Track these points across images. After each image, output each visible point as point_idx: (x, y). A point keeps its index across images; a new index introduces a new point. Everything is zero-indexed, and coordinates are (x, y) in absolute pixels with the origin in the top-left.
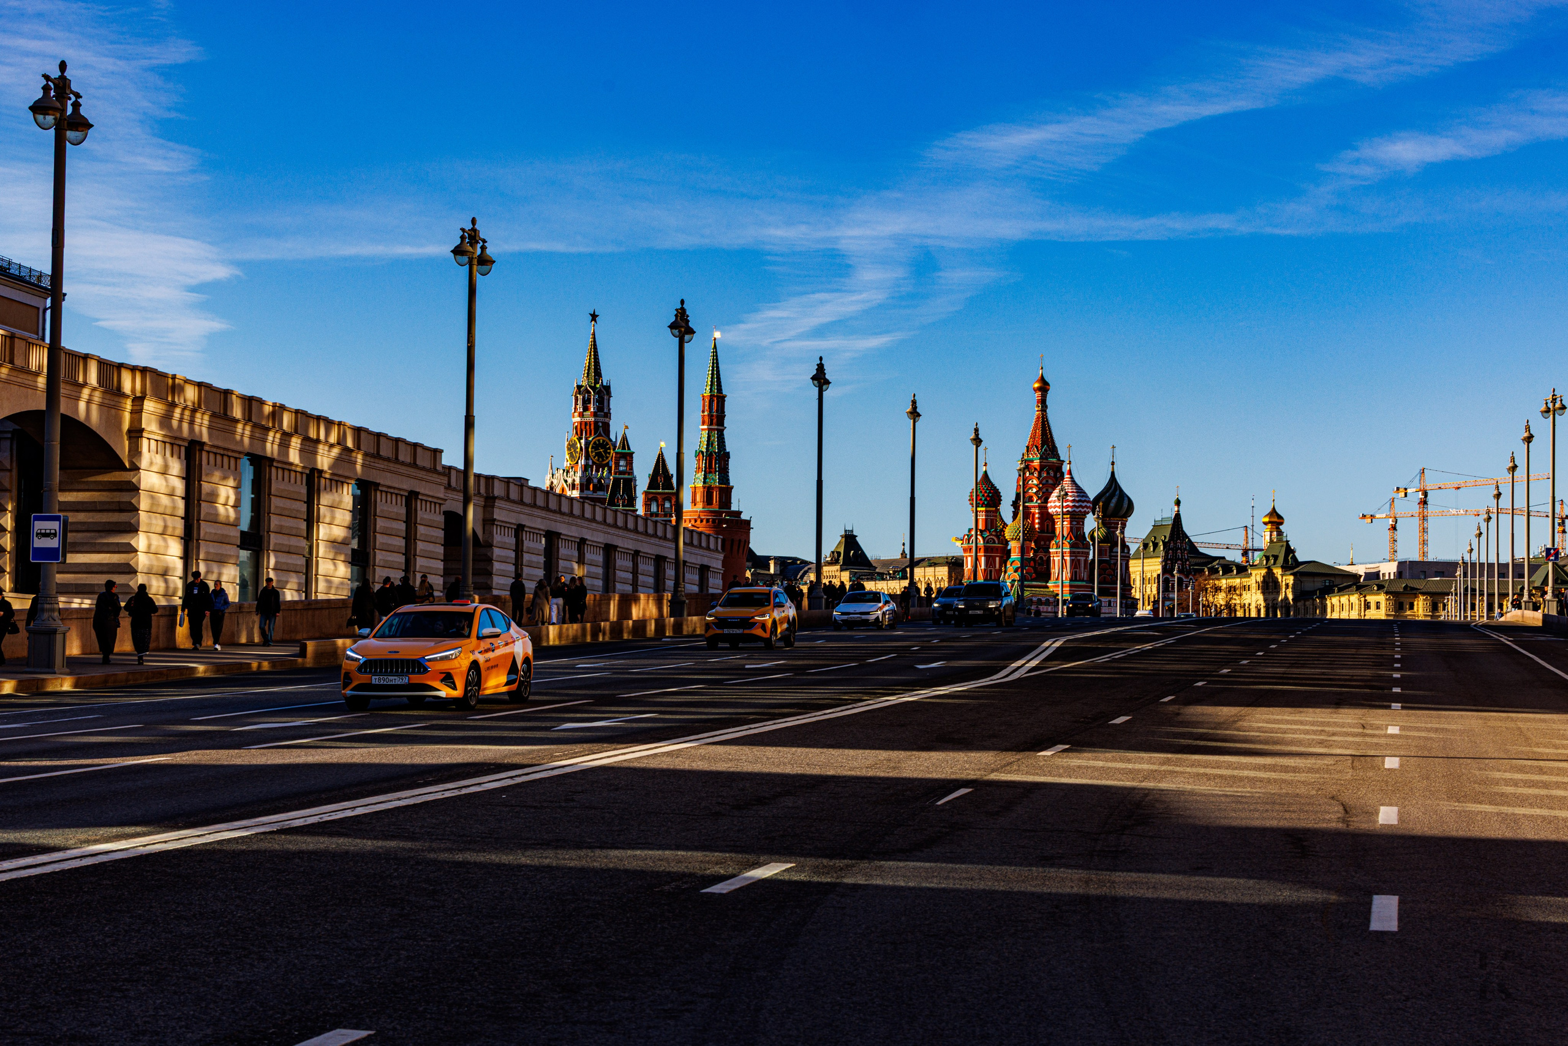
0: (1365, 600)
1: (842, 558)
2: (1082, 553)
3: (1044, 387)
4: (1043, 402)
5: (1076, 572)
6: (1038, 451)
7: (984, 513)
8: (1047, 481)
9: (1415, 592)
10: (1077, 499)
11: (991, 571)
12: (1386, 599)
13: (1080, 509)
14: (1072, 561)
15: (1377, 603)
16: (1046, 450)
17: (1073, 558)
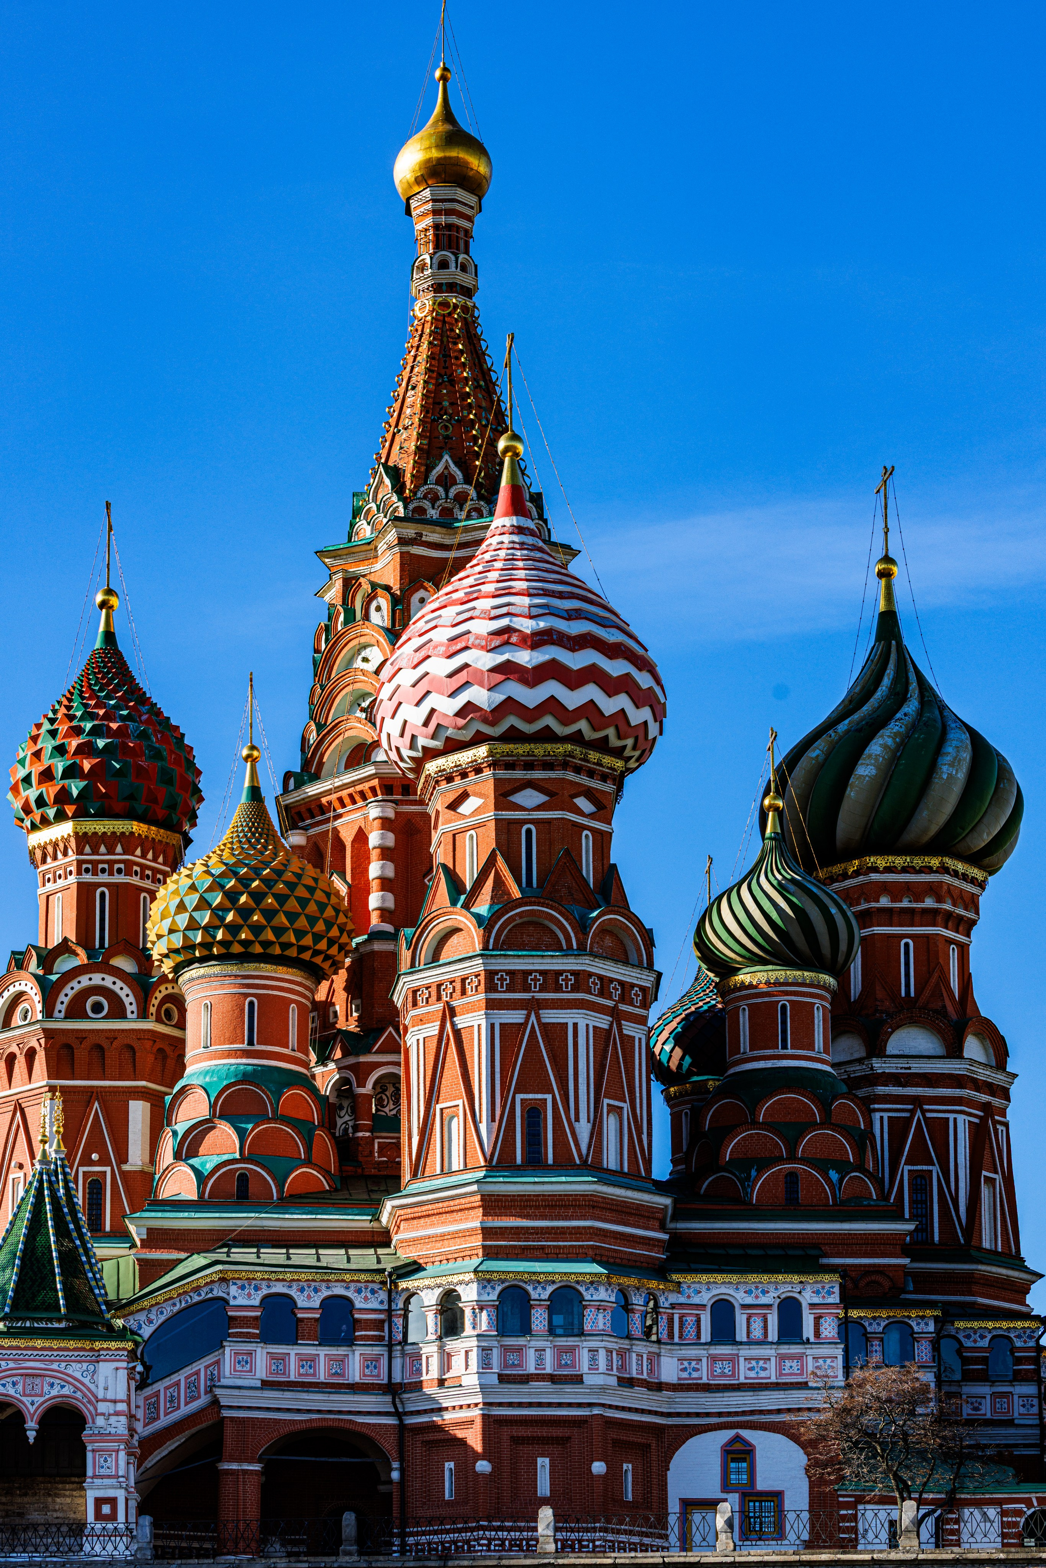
16: (446, 481)
17: (516, 1017)
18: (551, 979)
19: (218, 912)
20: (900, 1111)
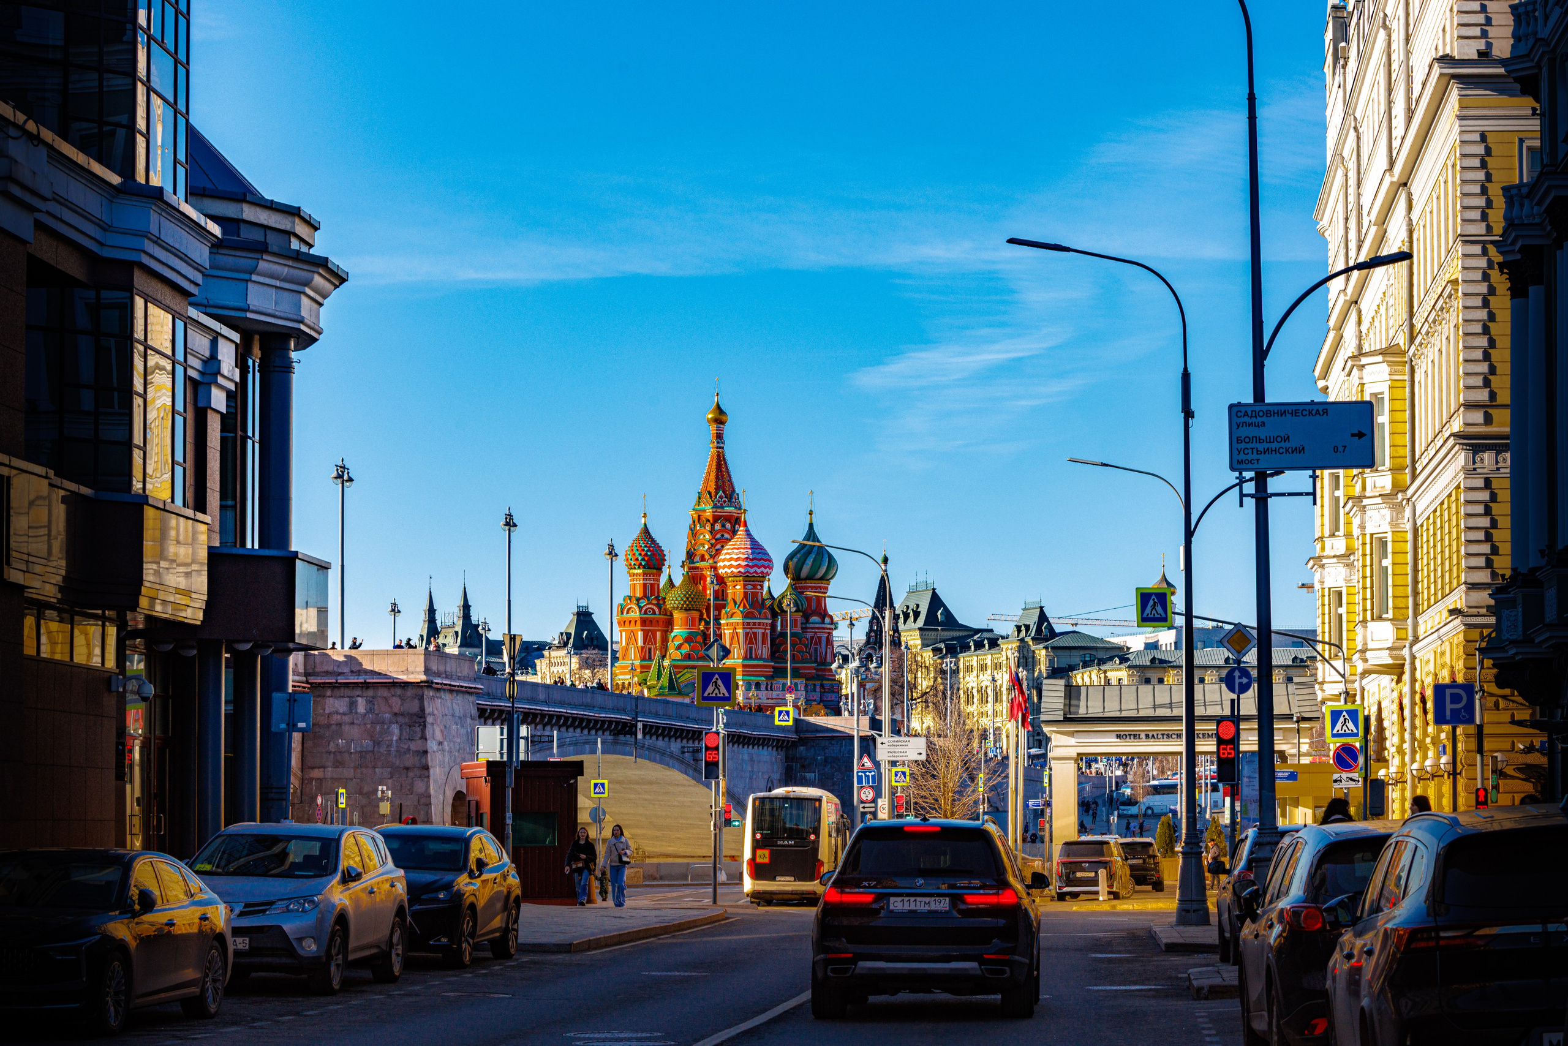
0: (1106, 677)
1: (571, 641)
2: (760, 623)
3: (720, 418)
4: (719, 436)
5: (751, 648)
6: (711, 497)
7: (641, 577)
8: (722, 536)
9: (1165, 665)
10: (751, 557)
11: (650, 649)
12: (1129, 675)
13: (756, 569)
14: (746, 635)
15: (1120, 680)
16: (721, 497)
17: (748, 630)
18: (754, 624)
19: (685, 602)
20: (812, 635)
